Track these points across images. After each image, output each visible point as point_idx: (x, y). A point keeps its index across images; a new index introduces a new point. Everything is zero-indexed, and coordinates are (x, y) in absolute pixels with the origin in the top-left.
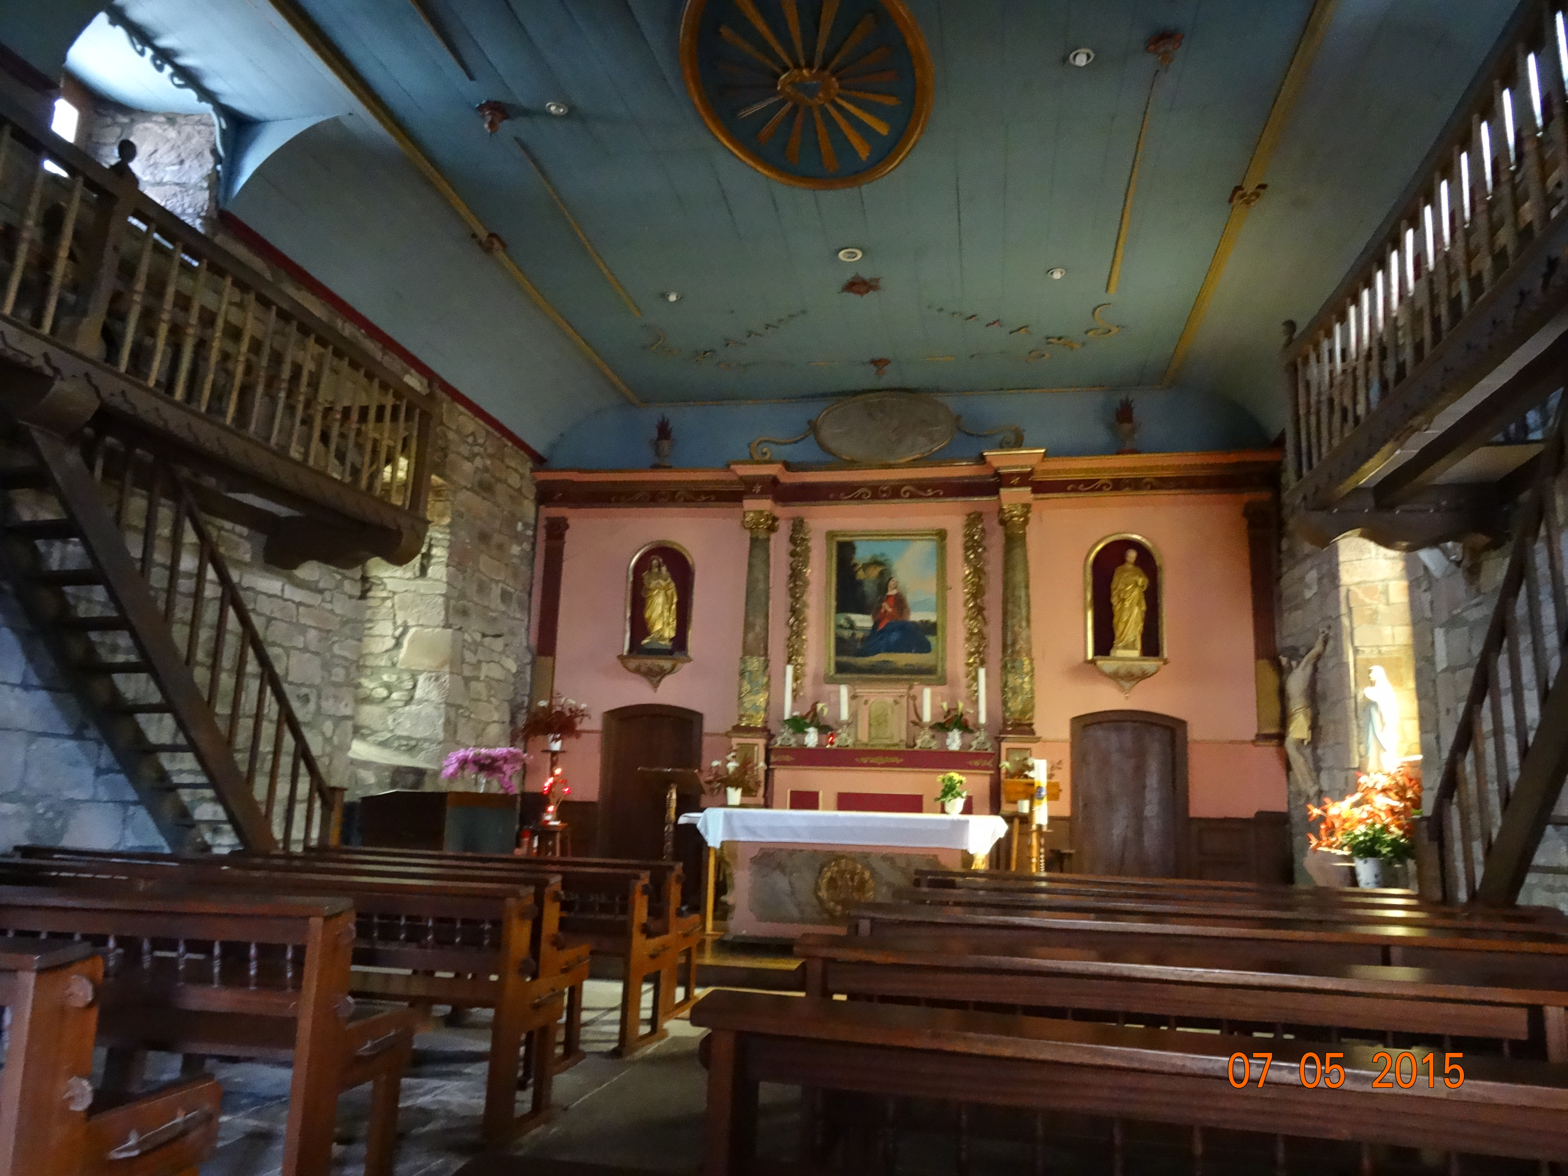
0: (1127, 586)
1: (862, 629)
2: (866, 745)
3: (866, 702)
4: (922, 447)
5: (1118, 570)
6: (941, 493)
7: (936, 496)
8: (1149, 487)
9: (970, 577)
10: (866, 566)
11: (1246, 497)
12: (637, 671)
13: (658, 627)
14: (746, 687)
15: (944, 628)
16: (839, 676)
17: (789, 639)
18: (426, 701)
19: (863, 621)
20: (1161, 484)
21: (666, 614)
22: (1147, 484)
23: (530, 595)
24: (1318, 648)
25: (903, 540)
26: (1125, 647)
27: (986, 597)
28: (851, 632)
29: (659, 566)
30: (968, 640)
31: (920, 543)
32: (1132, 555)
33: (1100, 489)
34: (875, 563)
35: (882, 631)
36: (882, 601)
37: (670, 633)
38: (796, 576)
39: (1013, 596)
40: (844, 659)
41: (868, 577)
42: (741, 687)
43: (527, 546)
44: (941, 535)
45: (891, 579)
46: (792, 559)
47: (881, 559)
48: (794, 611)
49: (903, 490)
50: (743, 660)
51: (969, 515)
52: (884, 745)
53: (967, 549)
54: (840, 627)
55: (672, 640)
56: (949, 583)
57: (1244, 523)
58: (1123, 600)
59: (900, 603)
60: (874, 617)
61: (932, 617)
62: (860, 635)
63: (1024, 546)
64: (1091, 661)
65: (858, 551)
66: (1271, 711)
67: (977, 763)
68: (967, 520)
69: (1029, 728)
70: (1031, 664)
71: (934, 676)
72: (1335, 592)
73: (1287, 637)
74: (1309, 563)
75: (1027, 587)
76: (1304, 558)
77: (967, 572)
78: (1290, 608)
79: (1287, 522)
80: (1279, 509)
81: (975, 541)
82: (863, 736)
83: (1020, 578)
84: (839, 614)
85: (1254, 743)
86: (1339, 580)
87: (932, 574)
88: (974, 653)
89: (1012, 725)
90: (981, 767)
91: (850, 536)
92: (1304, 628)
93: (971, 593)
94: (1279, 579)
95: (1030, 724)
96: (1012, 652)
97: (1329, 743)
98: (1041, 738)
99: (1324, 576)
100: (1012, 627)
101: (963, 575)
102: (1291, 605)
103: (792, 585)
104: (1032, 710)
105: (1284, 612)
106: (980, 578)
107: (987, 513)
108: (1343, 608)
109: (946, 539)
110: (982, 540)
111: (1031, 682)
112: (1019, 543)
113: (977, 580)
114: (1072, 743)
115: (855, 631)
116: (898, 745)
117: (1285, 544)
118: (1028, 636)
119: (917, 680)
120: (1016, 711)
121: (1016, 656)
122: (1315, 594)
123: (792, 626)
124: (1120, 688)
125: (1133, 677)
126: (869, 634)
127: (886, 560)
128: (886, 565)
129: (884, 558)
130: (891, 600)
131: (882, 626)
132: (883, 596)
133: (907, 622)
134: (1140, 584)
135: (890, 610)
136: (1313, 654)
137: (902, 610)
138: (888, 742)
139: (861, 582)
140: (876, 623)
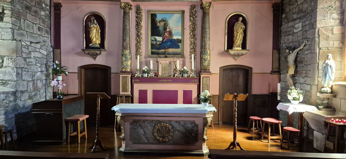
0: (239, 28)
1: (159, 41)
2: (161, 76)
3: (161, 63)
5: (236, 23)
9: (191, 26)
10: (160, 22)
11: (274, 1)
12: (89, 54)
13: (94, 40)
14: (124, 59)
15: (183, 41)
16: (152, 55)
17: (137, 44)
18: (8, 66)
19: (160, 39)
21: (97, 36)
23: (50, 29)
24: (302, 47)
25: (171, 13)
26: (237, 47)
27: (196, 32)
28: (155, 42)
29: (94, 20)
30: (190, 45)
31: (176, 15)
32: (241, 19)
34: (163, 21)
35: (165, 42)
36: (164, 33)
37: (99, 42)
38: (138, 24)
39: (205, 31)
40: (154, 50)
41: (161, 25)
42: (122, 59)
43: (48, 12)
45: (168, 25)
46: (137, 19)
47: (164, 19)
48: (138, 36)
50: (122, 51)
52: (166, 76)
53: (190, 16)
54: (152, 40)
55: (99, 44)
56: (185, 28)
57: (272, 9)
58: (238, 33)
59: (170, 33)
60: (162, 38)
61: (180, 38)
62: (158, 43)
63: (209, 15)
64: (226, 51)
65: (157, 17)
66: (276, 65)
67: (194, 81)
68: (191, 7)
69: (208, 71)
70: (210, 52)
71: (180, 56)
72: (312, 30)
73: (283, 43)
74: (298, 21)
75: (209, 29)
76: (295, 20)
77: (191, 24)
78: (285, 35)
79: (285, 9)
80: (283, 5)
81: (193, 14)
82: (160, 74)
83: (207, 26)
84: (152, 37)
85: (271, 74)
86: (316, 26)
87: (180, 24)
88: (192, 49)
89: (204, 70)
90: (195, 82)
91: (155, 12)
92: (293, 41)
93: (192, 30)
94: (281, 26)
95: (209, 70)
96: (205, 48)
97: (302, 76)
98: (213, 74)
99: (306, 25)
100: (205, 41)
101: (189, 25)
102: (286, 34)
103: (137, 27)
104: (210, 66)
105: (282, 36)
106: (194, 26)
107: (197, 5)
108: (316, 35)
109: (184, 13)
110: (195, 14)
111: (210, 57)
112: (207, 15)
113: (193, 26)
114: (220, 74)
115: (157, 42)
116: (170, 76)
117: (284, 16)
118: (209, 44)
119: (176, 57)
120: (205, 66)
121: (205, 50)
122: (299, 31)
123: (137, 40)
124: (234, 59)
125: (239, 55)
126: (161, 43)
127: (166, 20)
128: (166, 21)
129: (165, 19)
130: (168, 32)
131: (165, 40)
132: (165, 31)
133: (173, 39)
134: (243, 28)
135: (167, 35)
136: (299, 49)
137: (171, 35)
138: (168, 75)
139: (158, 27)
140: (163, 40)
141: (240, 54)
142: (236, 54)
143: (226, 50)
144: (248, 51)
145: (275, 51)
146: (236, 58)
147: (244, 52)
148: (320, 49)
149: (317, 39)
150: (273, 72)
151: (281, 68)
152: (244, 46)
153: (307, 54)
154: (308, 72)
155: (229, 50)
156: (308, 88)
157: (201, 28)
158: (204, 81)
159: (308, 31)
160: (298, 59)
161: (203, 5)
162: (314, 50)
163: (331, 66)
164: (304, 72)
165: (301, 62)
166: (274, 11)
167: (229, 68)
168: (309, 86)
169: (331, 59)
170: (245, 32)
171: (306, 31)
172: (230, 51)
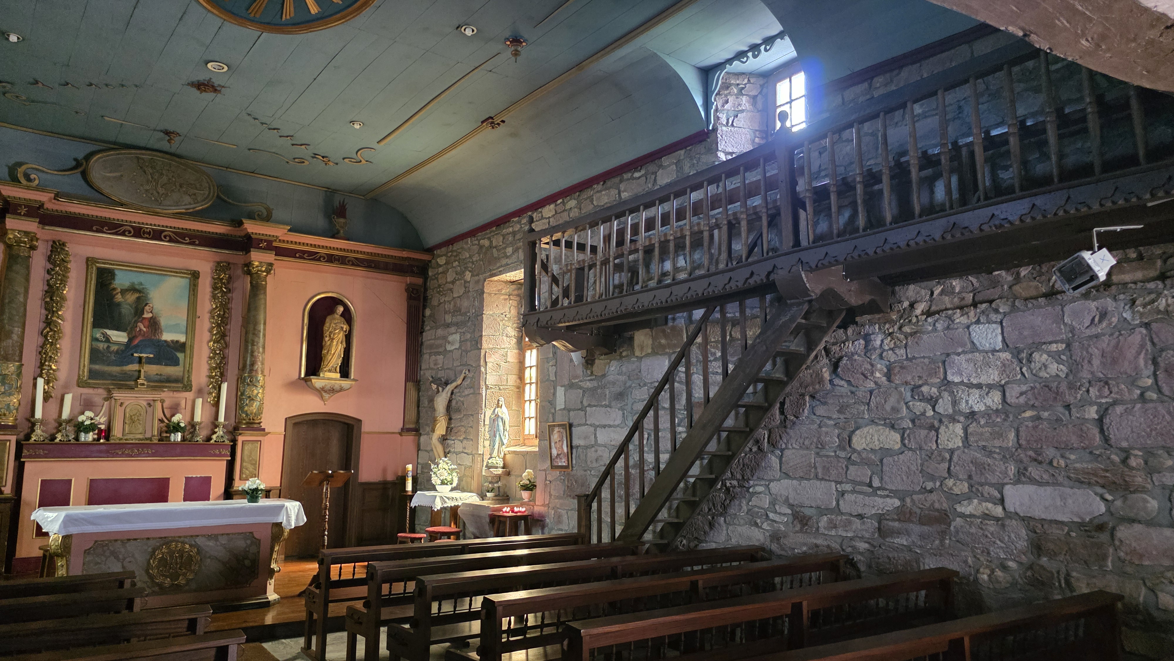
0: (335, 330)
3: (121, 404)
4: (187, 203)
5: (329, 318)
6: (197, 242)
7: (192, 243)
8: (351, 263)
9: (216, 311)
10: (123, 292)
11: (408, 280)
15: (192, 347)
16: (92, 381)
17: (42, 347)
19: (119, 337)
20: (357, 263)
22: (349, 261)
24: (459, 382)
25: (161, 274)
26: (330, 371)
27: (228, 327)
28: (106, 345)
30: (211, 358)
31: (175, 279)
32: (341, 309)
33: (319, 260)
34: (133, 289)
35: (137, 346)
36: (136, 322)
38: (52, 292)
39: (255, 329)
40: (97, 367)
41: (126, 301)
44: (195, 275)
45: (147, 304)
46: (48, 277)
47: (137, 287)
48: (49, 323)
49: (164, 234)
51: (218, 263)
52: (136, 439)
53: (215, 288)
54: (94, 339)
56: (198, 314)
57: (405, 294)
58: (333, 339)
59: (154, 324)
60: (128, 335)
61: (182, 339)
62: (114, 348)
63: (265, 293)
64: (303, 379)
65: (116, 277)
66: (412, 414)
67: (217, 452)
68: (216, 267)
69: (258, 426)
70: (264, 379)
71: (181, 385)
72: (476, 351)
73: (426, 369)
74: (453, 329)
75: (265, 324)
76: (448, 326)
77: (214, 306)
78: (431, 353)
79: (431, 299)
80: (426, 290)
81: (224, 283)
82: (117, 432)
83: (261, 317)
84: (94, 329)
85: (400, 434)
86: (481, 346)
87: (184, 305)
88: (216, 368)
89: (247, 423)
90: (220, 455)
91: (111, 264)
92: (445, 367)
93: (217, 323)
94: (422, 333)
95: (259, 423)
96: (251, 371)
97: (459, 438)
98: (269, 433)
99: (467, 340)
100: (252, 352)
101: (210, 308)
102: (432, 351)
103: (48, 300)
104: (262, 413)
105: (424, 354)
106: (224, 312)
107: (234, 264)
108: (482, 362)
109: (198, 278)
110: (228, 283)
111: (263, 393)
112: (262, 292)
113: (222, 313)
114: (285, 435)
115: (110, 345)
116: (150, 439)
117: (428, 312)
118: (263, 359)
119: (166, 387)
120: (251, 414)
121: (254, 373)
122: (456, 349)
123: (46, 337)
124: (322, 397)
125: (332, 391)
126: (123, 348)
127: (143, 288)
128: (143, 293)
129: (141, 287)
130: (147, 323)
131: (136, 342)
132: (139, 318)
133: (159, 341)
134: (344, 329)
135: (145, 329)
136: (454, 384)
137: (156, 330)
138: (141, 436)
139: (119, 305)
140: (130, 340)
141: (337, 387)
142: (328, 387)
143: (303, 376)
144: (353, 383)
145: (410, 385)
146: (326, 396)
147: (345, 383)
148: (487, 388)
149: (483, 369)
150: (404, 430)
151: (420, 421)
152: (345, 372)
153: (468, 395)
154: (470, 429)
155: (312, 377)
156: (467, 460)
157: (241, 318)
158: (246, 452)
159: (469, 351)
160: (454, 403)
161: (253, 268)
162: (479, 388)
163: (502, 419)
164: (463, 429)
165: (458, 410)
166: (410, 298)
167: (307, 421)
168: (471, 456)
169: (503, 406)
170: (348, 338)
171: (467, 352)
172: (313, 381)
